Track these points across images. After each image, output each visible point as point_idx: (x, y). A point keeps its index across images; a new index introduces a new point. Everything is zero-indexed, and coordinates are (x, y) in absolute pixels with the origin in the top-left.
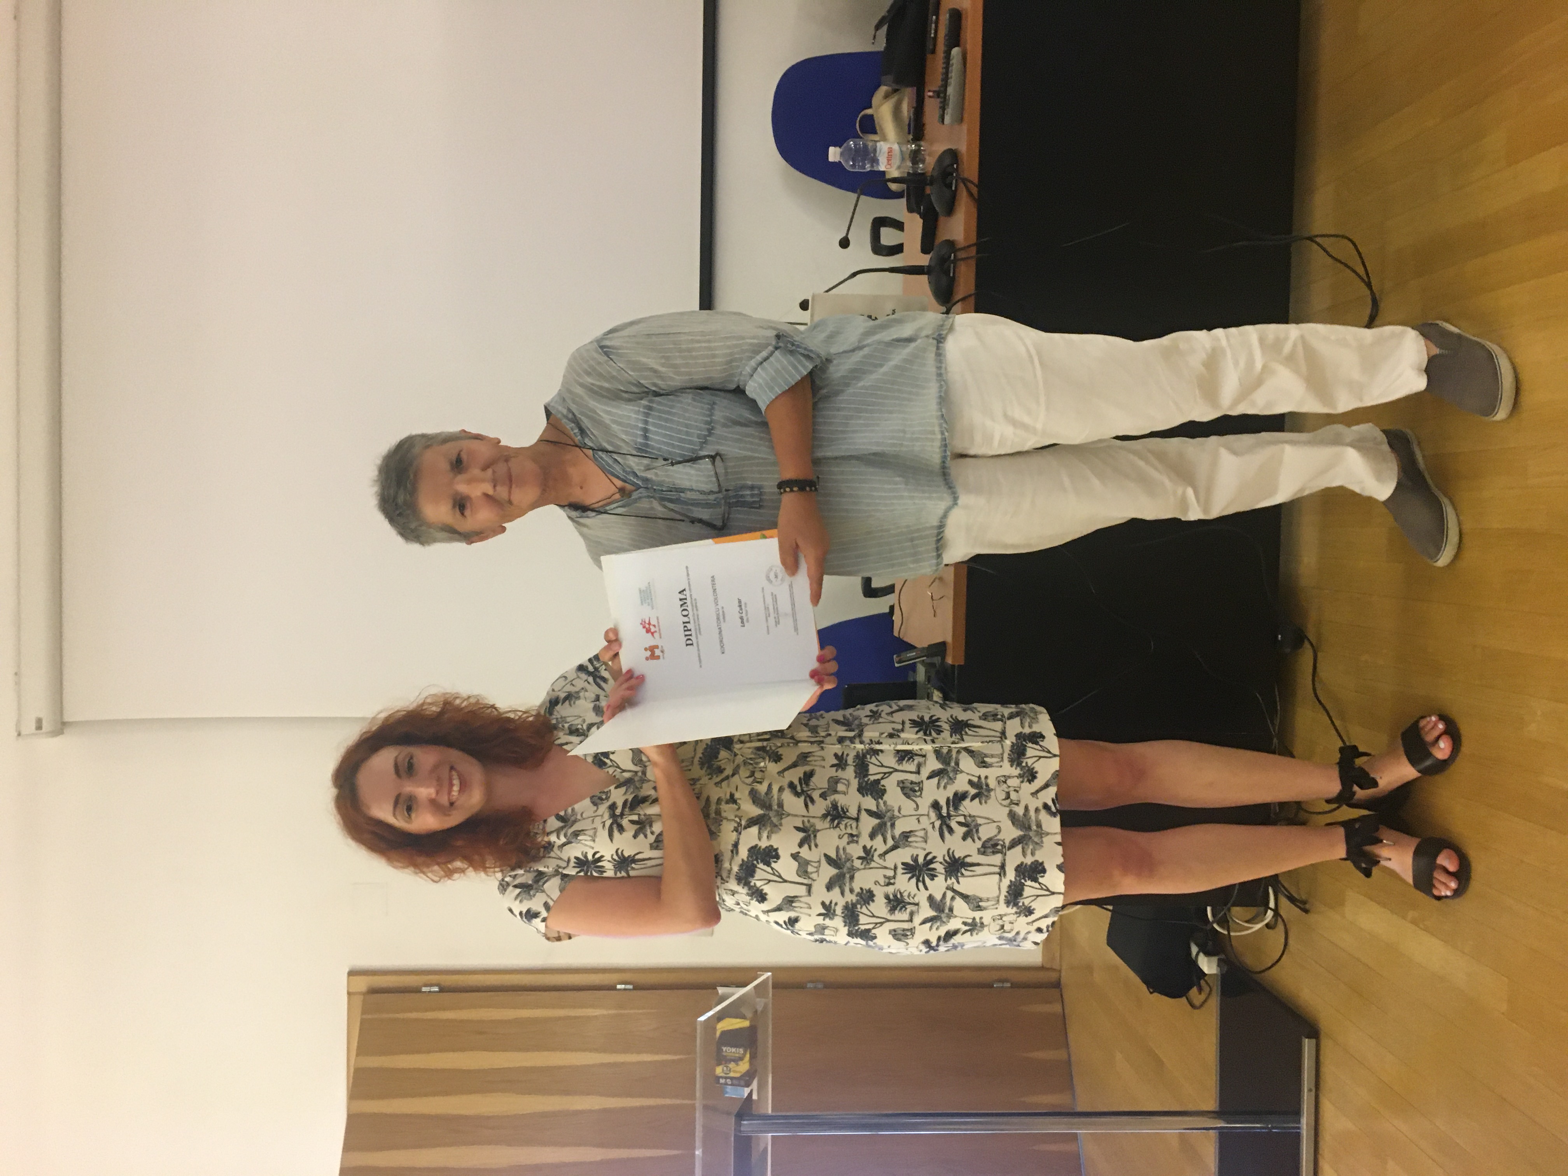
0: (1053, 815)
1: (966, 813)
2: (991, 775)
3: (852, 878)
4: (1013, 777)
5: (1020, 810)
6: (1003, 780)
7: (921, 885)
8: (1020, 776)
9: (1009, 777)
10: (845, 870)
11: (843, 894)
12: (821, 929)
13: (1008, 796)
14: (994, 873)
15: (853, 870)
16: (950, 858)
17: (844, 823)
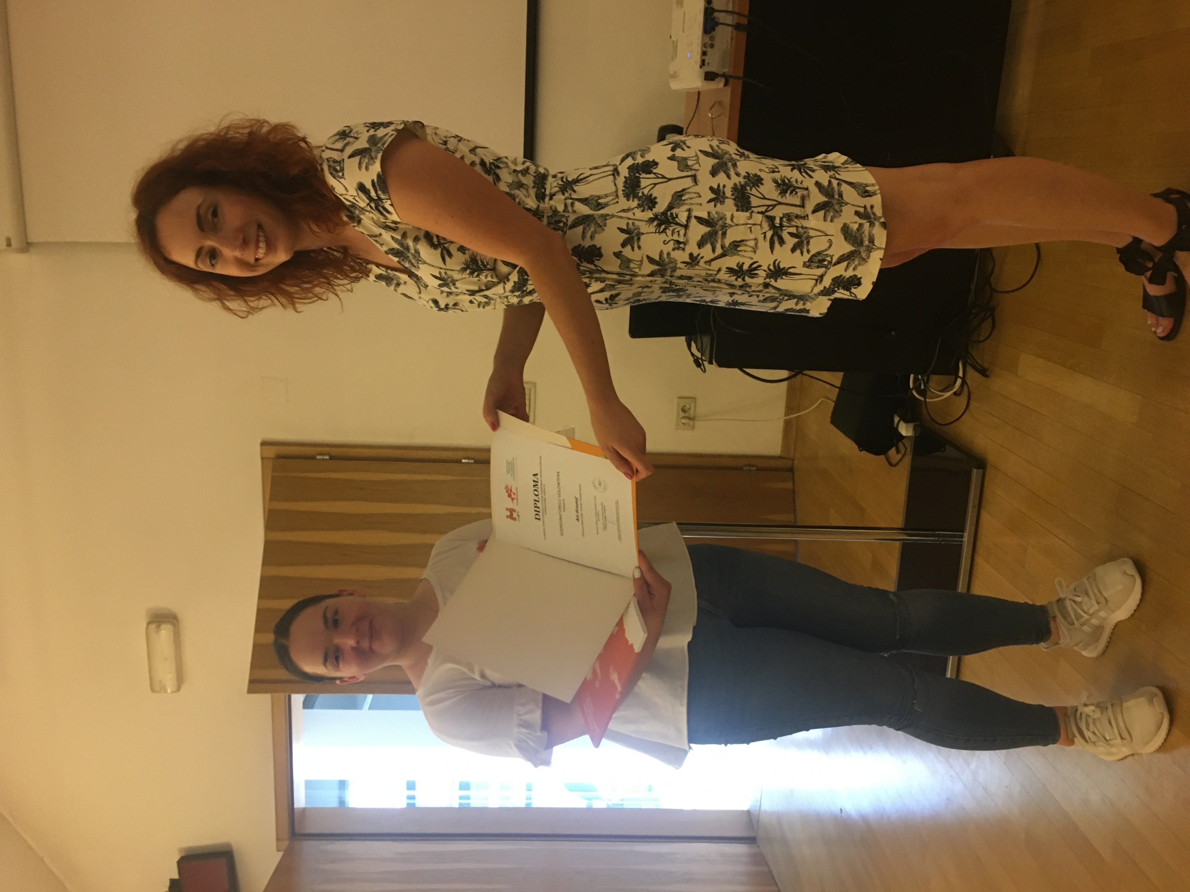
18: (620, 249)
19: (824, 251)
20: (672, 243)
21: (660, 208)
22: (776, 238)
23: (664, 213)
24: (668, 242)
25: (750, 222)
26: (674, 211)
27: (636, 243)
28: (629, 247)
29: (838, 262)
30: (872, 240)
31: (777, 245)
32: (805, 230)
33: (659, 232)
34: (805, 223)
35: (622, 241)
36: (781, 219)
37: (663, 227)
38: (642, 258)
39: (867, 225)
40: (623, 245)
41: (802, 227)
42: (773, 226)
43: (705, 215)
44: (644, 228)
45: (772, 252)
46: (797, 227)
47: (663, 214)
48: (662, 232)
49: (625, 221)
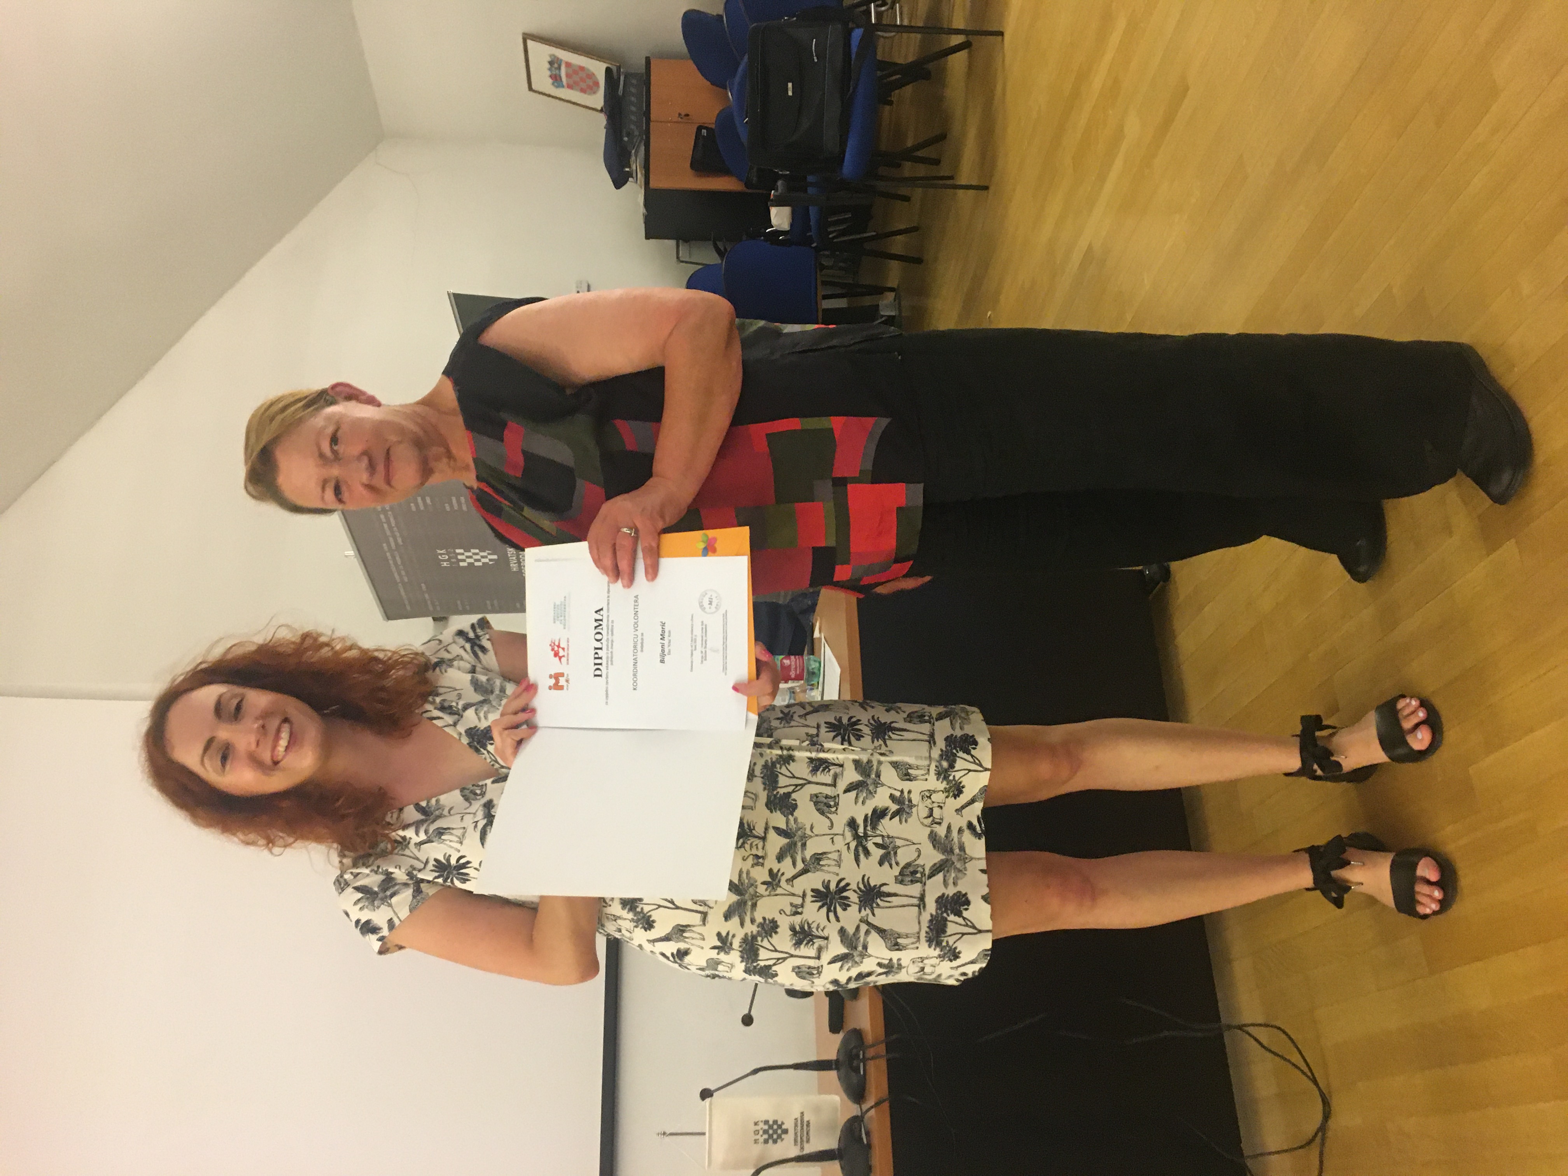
0: (979, 836)
1: (885, 834)
2: (916, 788)
3: (754, 905)
4: (939, 791)
5: (941, 831)
6: (927, 795)
7: (831, 915)
8: (946, 790)
9: (934, 792)
10: (747, 896)
11: (742, 924)
12: (713, 964)
13: (931, 815)
14: (912, 905)
15: (756, 896)
16: (865, 886)
17: (749, 842)
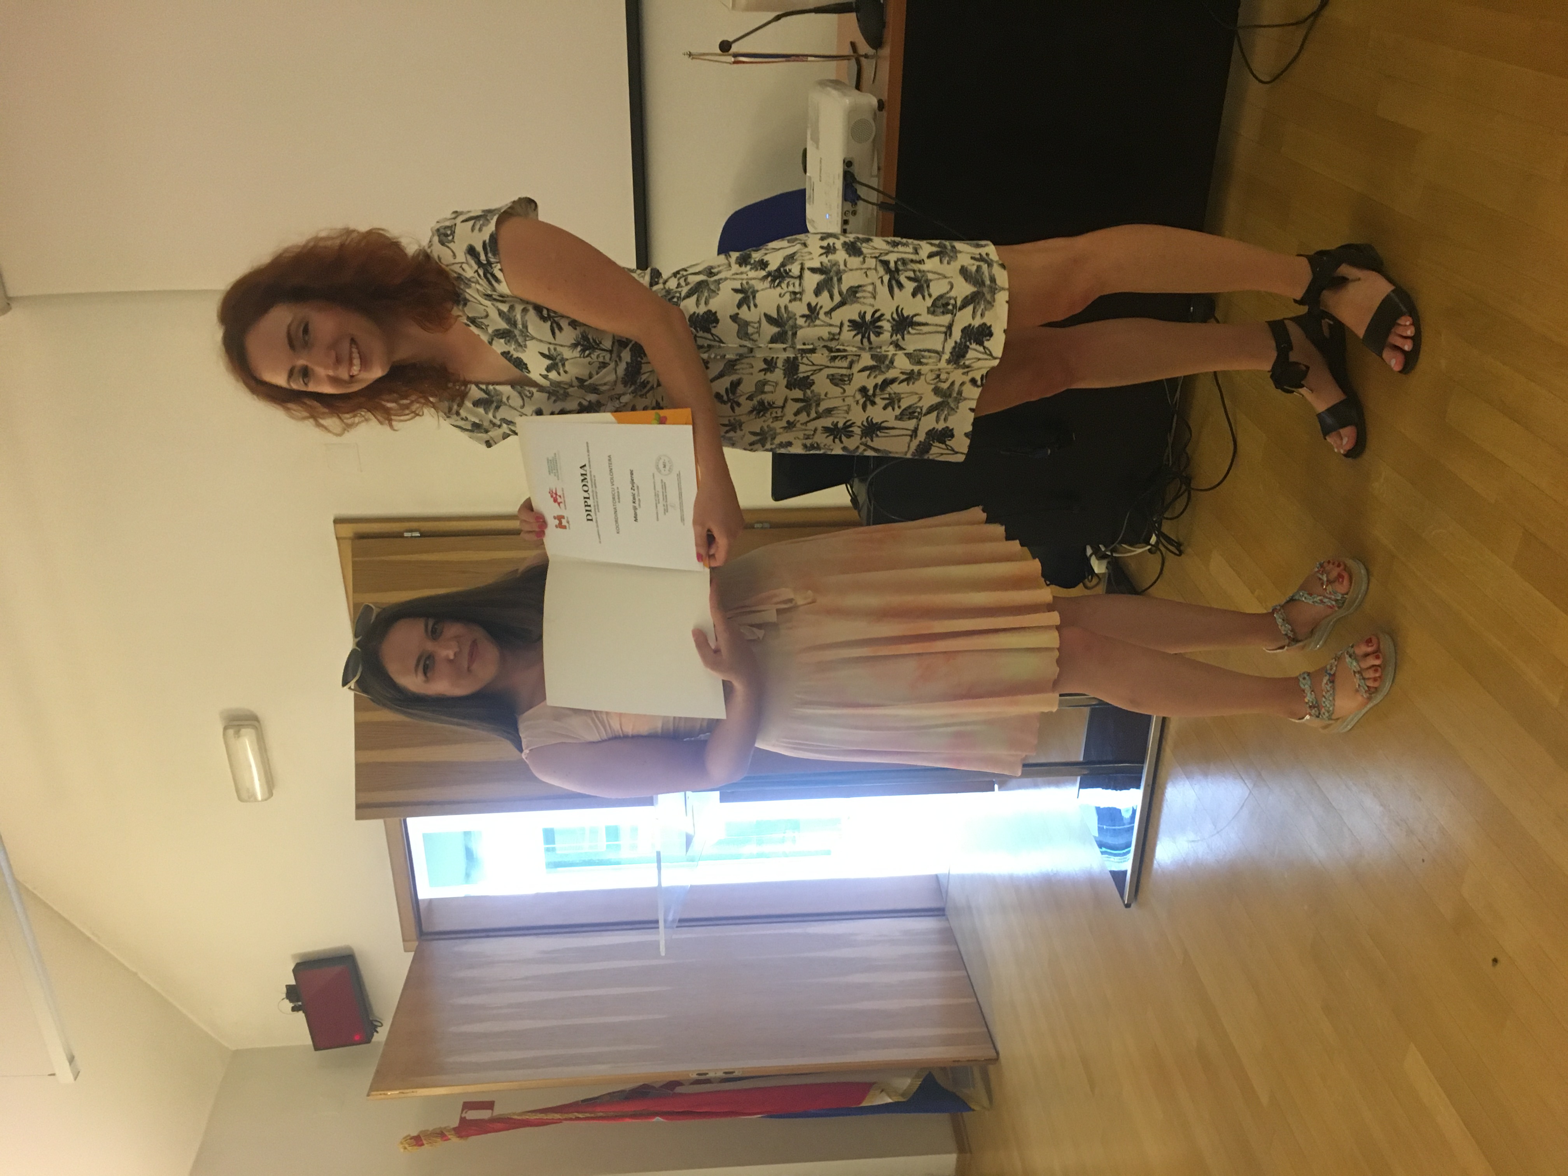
18: (736, 310)
19: (945, 294)
20: (788, 295)
21: (772, 267)
22: (894, 282)
23: (778, 270)
24: (784, 295)
25: (865, 266)
26: (787, 268)
27: (752, 302)
28: (745, 307)
29: (963, 306)
30: (993, 280)
31: (896, 290)
32: (923, 274)
33: (774, 287)
34: (922, 267)
35: (737, 302)
36: (896, 263)
37: (777, 281)
38: (760, 319)
39: (985, 267)
40: (739, 306)
41: (920, 271)
42: (888, 270)
43: (818, 265)
44: (758, 285)
45: (893, 297)
46: (914, 271)
47: (776, 271)
48: (777, 286)
49: (740, 282)
